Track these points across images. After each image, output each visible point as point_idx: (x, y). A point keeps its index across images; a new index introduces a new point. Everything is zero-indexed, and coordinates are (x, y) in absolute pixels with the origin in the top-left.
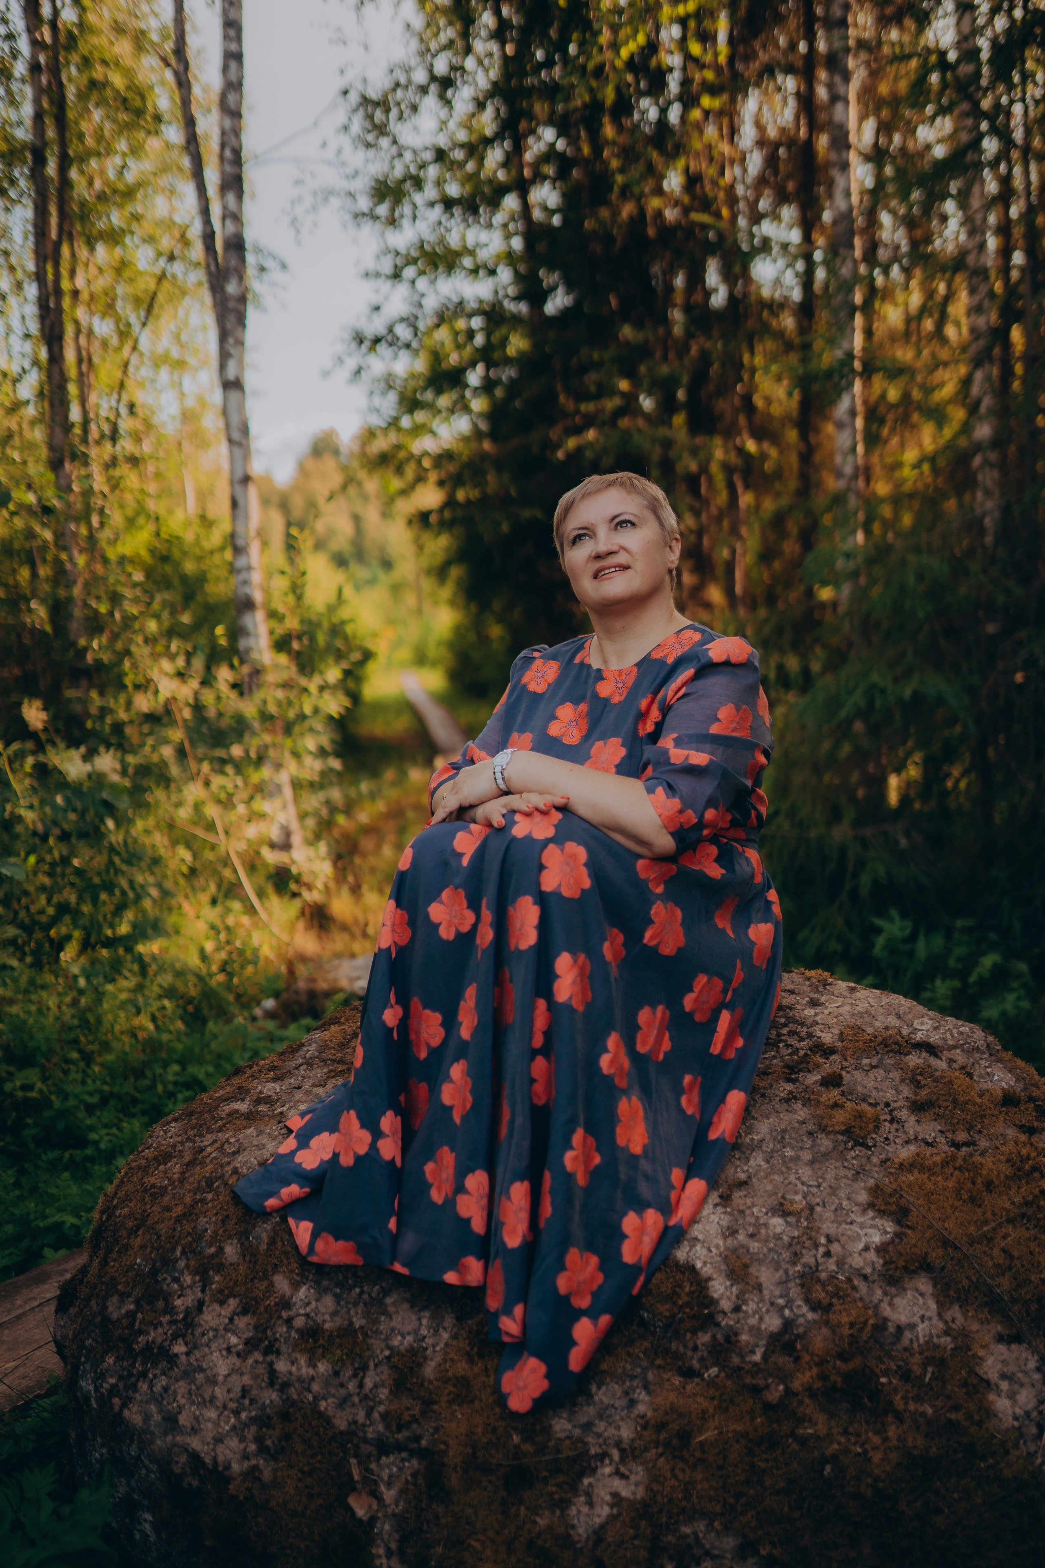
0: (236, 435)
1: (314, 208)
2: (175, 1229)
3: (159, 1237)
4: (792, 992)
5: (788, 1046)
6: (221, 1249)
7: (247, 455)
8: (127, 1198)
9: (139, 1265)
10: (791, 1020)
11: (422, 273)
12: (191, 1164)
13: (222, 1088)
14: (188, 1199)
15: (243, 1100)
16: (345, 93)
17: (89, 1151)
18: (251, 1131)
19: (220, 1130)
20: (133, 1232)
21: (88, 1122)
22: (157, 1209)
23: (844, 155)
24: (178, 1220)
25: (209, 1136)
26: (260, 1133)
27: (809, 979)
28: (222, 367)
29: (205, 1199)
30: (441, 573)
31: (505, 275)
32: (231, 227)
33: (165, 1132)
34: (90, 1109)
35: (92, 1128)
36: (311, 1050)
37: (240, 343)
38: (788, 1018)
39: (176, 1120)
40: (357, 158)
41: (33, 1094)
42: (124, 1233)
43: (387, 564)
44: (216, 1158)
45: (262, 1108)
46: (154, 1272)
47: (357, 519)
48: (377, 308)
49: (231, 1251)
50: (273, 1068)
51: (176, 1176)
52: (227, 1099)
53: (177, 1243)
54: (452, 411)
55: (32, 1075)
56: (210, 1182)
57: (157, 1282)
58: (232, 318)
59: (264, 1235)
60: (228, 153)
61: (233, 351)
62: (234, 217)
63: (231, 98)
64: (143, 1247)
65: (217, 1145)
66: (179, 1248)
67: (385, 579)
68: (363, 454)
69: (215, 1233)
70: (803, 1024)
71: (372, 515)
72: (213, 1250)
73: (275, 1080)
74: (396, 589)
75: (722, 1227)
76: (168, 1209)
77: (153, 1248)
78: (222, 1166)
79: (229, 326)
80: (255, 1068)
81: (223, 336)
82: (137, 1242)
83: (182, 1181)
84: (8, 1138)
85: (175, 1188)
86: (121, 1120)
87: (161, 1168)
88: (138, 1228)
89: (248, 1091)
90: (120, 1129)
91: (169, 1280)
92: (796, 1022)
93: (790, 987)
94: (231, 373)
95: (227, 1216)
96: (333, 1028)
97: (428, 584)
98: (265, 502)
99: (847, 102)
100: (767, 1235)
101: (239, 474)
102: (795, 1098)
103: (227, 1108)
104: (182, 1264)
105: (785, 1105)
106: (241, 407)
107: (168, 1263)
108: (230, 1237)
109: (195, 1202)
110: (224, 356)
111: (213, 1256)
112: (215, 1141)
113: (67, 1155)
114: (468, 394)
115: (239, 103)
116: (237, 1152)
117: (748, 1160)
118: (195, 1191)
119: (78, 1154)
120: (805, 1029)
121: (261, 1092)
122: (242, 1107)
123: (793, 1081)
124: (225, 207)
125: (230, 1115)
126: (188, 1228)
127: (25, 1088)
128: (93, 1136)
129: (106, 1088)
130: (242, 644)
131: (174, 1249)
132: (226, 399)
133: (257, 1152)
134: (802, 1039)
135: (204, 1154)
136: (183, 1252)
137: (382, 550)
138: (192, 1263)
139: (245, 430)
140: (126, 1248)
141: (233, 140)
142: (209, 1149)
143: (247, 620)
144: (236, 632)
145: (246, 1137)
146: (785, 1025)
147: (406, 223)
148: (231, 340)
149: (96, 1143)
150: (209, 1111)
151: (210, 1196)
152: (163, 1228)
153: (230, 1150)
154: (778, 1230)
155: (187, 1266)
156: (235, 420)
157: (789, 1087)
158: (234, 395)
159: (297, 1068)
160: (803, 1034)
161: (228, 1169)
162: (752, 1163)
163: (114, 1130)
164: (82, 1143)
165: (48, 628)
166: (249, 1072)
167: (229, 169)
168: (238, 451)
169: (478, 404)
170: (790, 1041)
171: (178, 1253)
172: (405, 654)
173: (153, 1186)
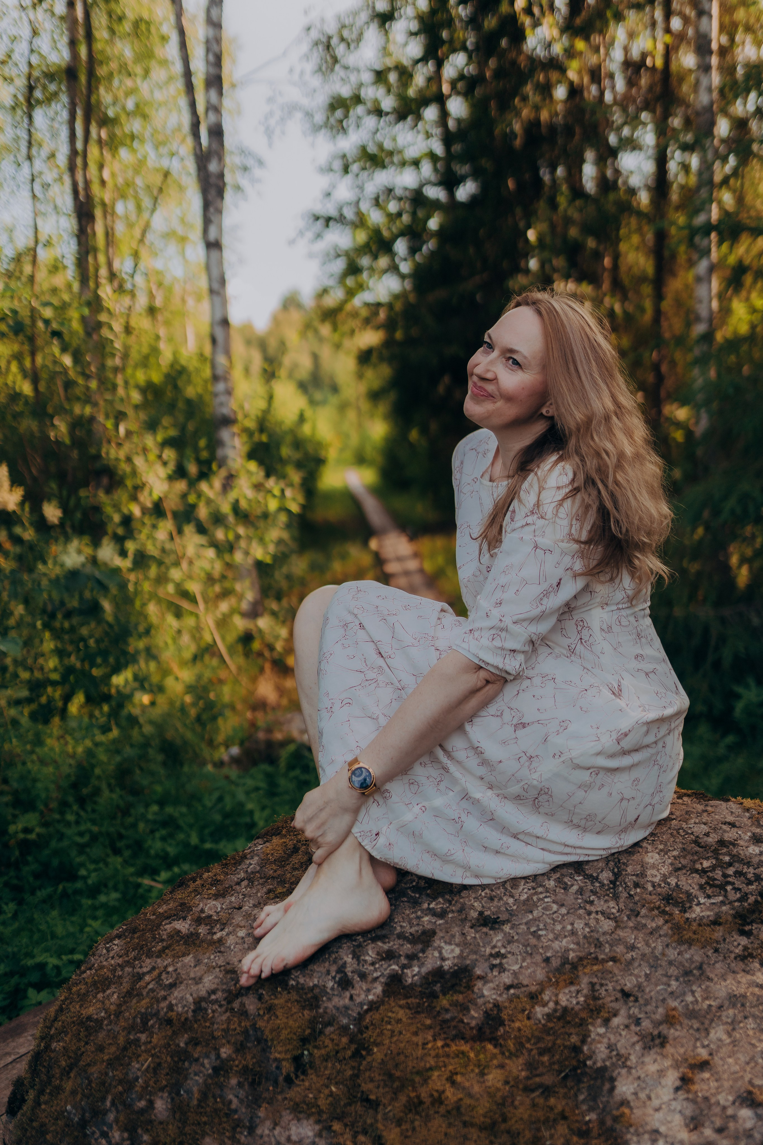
0: (216, 286)
1: (282, 120)
2: (107, 1074)
3: (90, 1082)
4: (733, 825)
5: (736, 889)
6: (151, 1104)
7: (224, 303)
8: (63, 1031)
9: (69, 1113)
10: (736, 859)
11: (364, 169)
12: (129, 994)
13: (166, 902)
14: (121, 1040)
15: (184, 919)
16: (309, 29)
17: (79, 885)
18: (189, 959)
19: (160, 954)
20: (66, 1072)
21: (78, 860)
22: (91, 1047)
23: (707, 59)
24: (110, 1063)
25: (148, 961)
26: (198, 962)
27: (748, 810)
28: (205, 231)
29: (138, 1040)
30: (374, 396)
31: (427, 169)
32: (212, 117)
33: (108, 950)
34: (82, 848)
35: (82, 865)
36: (253, 864)
37: (219, 212)
38: (732, 856)
39: (119, 937)
40: (316, 81)
41: (33, 836)
42: (57, 1071)
43: (335, 389)
44: (152, 990)
45: (202, 930)
46: (83, 1124)
47: (315, 357)
48: (329, 194)
49: (161, 1105)
50: (215, 882)
51: (113, 1007)
52: (170, 917)
53: (107, 1092)
54: (385, 271)
55: (31, 819)
56: (145, 1018)
57: (85, 1135)
58: (213, 192)
59: (195, 1089)
60: (211, 58)
61: (213, 218)
62: (215, 109)
63: (214, 12)
64: (74, 1092)
65: (156, 973)
66: (110, 1098)
67: (334, 400)
68: (319, 306)
69: (147, 1084)
70: (749, 864)
71: (326, 353)
72: (142, 1104)
73: (217, 896)
74: (343, 407)
75: (685, 1118)
76: (101, 1049)
77: (83, 1095)
78: (158, 1001)
79: (210, 197)
80: (199, 882)
81: (207, 205)
82: (68, 1086)
83: (118, 1014)
84: (12, 873)
85: (110, 1023)
86: (108, 855)
87: (100, 996)
88: (71, 1067)
89: (190, 909)
90: (106, 864)
91: (97, 1134)
92: (741, 861)
93: (730, 819)
94: (212, 235)
95: (159, 1064)
96: (276, 841)
97: (365, 405)
98: (248, 342)
99: (710, 16)
100: (737, 1130)
101: (218, 316)
102: (751, 955)
103: (168, 927)
104: (111, 1117)
105: (741, 965)
106: (220, 262)
107: (98, 1114)
108: (162, 1089)
109: (129, 1043)
110: (207, 222)
111: (142, 1111)
112: (153, 969)
113: (61, 887)
114: (397, 260)
115: (220, 17)
116: (173, 986)
117: (707, 1032)
118: (131, 1028)
119: (71, 887)
120: (751, 870)
121: (202, 911)
122: (183, 926)
123: (748, 934)
124: (208, 102)
125: (171, 936)
126: (118, 1074)
127: (27, 830)
128: (83, 872)
129: (95, 829)
130: (220, 453)
131: (103, 1099)
132: (208, 257)
133: (194, 988)
134: (750, 883)
135: (142, 983)
136: (113, 1103)
137: (332, 378)
138: (122, 1118)
139: (223, 282)
140: (59, 1089)
141: (215, 47)
142: (147, 978)
143: (225, 434)
144: (215, 444)
145: (184, 966)
146: (730, 864)
147: (351, 130)
148: (212, 210)
149: (85, 878)
150: (151, 930)
151: (143, 1037)
152: (94, 1071)
153: (168, 981)
154: (749, 1125)
155: (117, 1121)
156: (215, 273)
157: (744, 941)
158: (214, 253)
159: (238, 884)
160: (750, 876)
161: (164, 1004)
162: (712, 1035)
163: (101, 865)
164: (73, 877)
165: (67, 441)
166: (192, 886)
167: (212, 70)
168: (217, 300)
169: (405, 268)
170: (738, 884)
171: (108, 1104)
172: (348, 455)
173: (89, 1018)
